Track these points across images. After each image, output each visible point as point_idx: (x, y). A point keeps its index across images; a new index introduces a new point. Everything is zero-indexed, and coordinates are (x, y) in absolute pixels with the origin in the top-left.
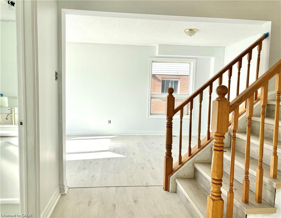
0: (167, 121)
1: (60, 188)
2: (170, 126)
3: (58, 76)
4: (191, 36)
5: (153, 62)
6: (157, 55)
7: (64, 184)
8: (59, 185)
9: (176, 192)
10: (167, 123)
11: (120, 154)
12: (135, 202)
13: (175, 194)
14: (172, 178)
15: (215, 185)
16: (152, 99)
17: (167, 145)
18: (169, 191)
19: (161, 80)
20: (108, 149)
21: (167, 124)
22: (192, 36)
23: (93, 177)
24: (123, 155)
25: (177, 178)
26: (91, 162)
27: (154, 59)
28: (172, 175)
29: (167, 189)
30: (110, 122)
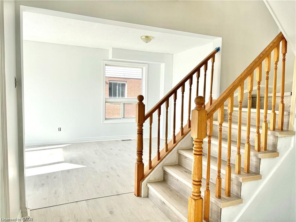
0: (137, 128)
1: (22, 212)
2: (140, 133)
5: (106, 65)
6: (110, 58)
7: (26, 207)
8: (21, 208)
9: (148, 197)
10: (138, 130)
11: (79, 164)
12: (111, 213)
13: (147, 198)
14: (144, 183)
15: (196, 187)
16: (106, 103)
17: (138, 151)
18: (141, 197)
19: (108, 82)
20: (63, 160)
21: (138, 131)
22: (148, 43)
23: (55, 193)
24: (83, 165)
25: (149, 183)
26: (48, 177)
27: (107, 63)
28: (144, 180)
29: (139, 195)
30: (60, 129)
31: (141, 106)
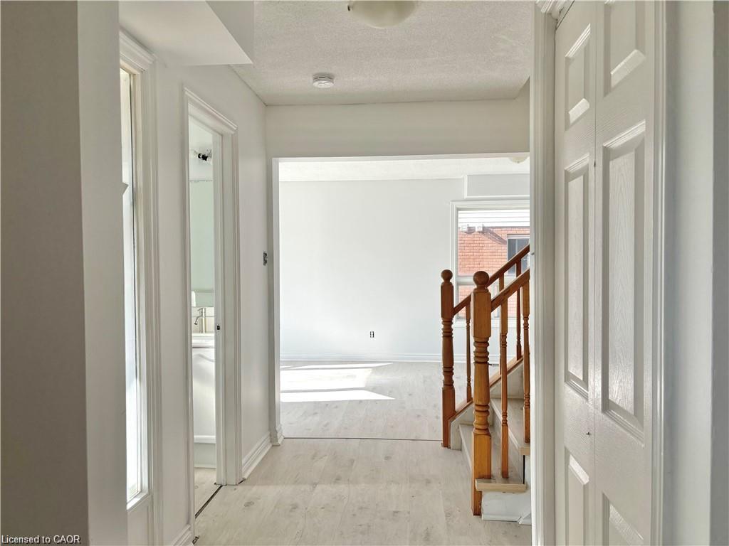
0: (442, 326)
1: (270, 435)
2: (448, 335)
3: (269, 259)
4: (518, 162)
6: (466, 196)
7: (277, 429)
8: (270, 429)
9: (461, 450)
10: (443, 329)
11: (384, 395)
12: (387, 458)
13: (460, 452)
14: (454, 424)
17: (444, 367)
18: (450, 448)
19: (507, 239)
20: (362, 386)
21: (444, 332)
23: (326, 426)
24: (389, 396)
25: (461, 424)
26: (327, 405)
27: (460, 205)
28: (454, 419)
29: (446, 444)
30: (373, 335)
31: (447, 290)
